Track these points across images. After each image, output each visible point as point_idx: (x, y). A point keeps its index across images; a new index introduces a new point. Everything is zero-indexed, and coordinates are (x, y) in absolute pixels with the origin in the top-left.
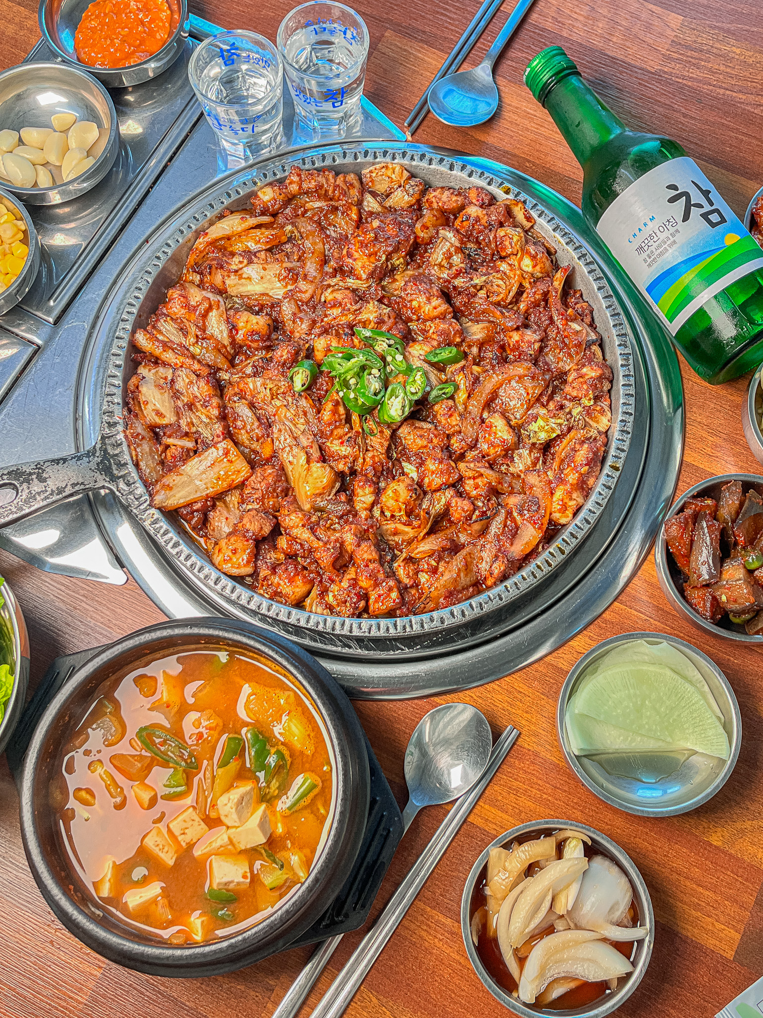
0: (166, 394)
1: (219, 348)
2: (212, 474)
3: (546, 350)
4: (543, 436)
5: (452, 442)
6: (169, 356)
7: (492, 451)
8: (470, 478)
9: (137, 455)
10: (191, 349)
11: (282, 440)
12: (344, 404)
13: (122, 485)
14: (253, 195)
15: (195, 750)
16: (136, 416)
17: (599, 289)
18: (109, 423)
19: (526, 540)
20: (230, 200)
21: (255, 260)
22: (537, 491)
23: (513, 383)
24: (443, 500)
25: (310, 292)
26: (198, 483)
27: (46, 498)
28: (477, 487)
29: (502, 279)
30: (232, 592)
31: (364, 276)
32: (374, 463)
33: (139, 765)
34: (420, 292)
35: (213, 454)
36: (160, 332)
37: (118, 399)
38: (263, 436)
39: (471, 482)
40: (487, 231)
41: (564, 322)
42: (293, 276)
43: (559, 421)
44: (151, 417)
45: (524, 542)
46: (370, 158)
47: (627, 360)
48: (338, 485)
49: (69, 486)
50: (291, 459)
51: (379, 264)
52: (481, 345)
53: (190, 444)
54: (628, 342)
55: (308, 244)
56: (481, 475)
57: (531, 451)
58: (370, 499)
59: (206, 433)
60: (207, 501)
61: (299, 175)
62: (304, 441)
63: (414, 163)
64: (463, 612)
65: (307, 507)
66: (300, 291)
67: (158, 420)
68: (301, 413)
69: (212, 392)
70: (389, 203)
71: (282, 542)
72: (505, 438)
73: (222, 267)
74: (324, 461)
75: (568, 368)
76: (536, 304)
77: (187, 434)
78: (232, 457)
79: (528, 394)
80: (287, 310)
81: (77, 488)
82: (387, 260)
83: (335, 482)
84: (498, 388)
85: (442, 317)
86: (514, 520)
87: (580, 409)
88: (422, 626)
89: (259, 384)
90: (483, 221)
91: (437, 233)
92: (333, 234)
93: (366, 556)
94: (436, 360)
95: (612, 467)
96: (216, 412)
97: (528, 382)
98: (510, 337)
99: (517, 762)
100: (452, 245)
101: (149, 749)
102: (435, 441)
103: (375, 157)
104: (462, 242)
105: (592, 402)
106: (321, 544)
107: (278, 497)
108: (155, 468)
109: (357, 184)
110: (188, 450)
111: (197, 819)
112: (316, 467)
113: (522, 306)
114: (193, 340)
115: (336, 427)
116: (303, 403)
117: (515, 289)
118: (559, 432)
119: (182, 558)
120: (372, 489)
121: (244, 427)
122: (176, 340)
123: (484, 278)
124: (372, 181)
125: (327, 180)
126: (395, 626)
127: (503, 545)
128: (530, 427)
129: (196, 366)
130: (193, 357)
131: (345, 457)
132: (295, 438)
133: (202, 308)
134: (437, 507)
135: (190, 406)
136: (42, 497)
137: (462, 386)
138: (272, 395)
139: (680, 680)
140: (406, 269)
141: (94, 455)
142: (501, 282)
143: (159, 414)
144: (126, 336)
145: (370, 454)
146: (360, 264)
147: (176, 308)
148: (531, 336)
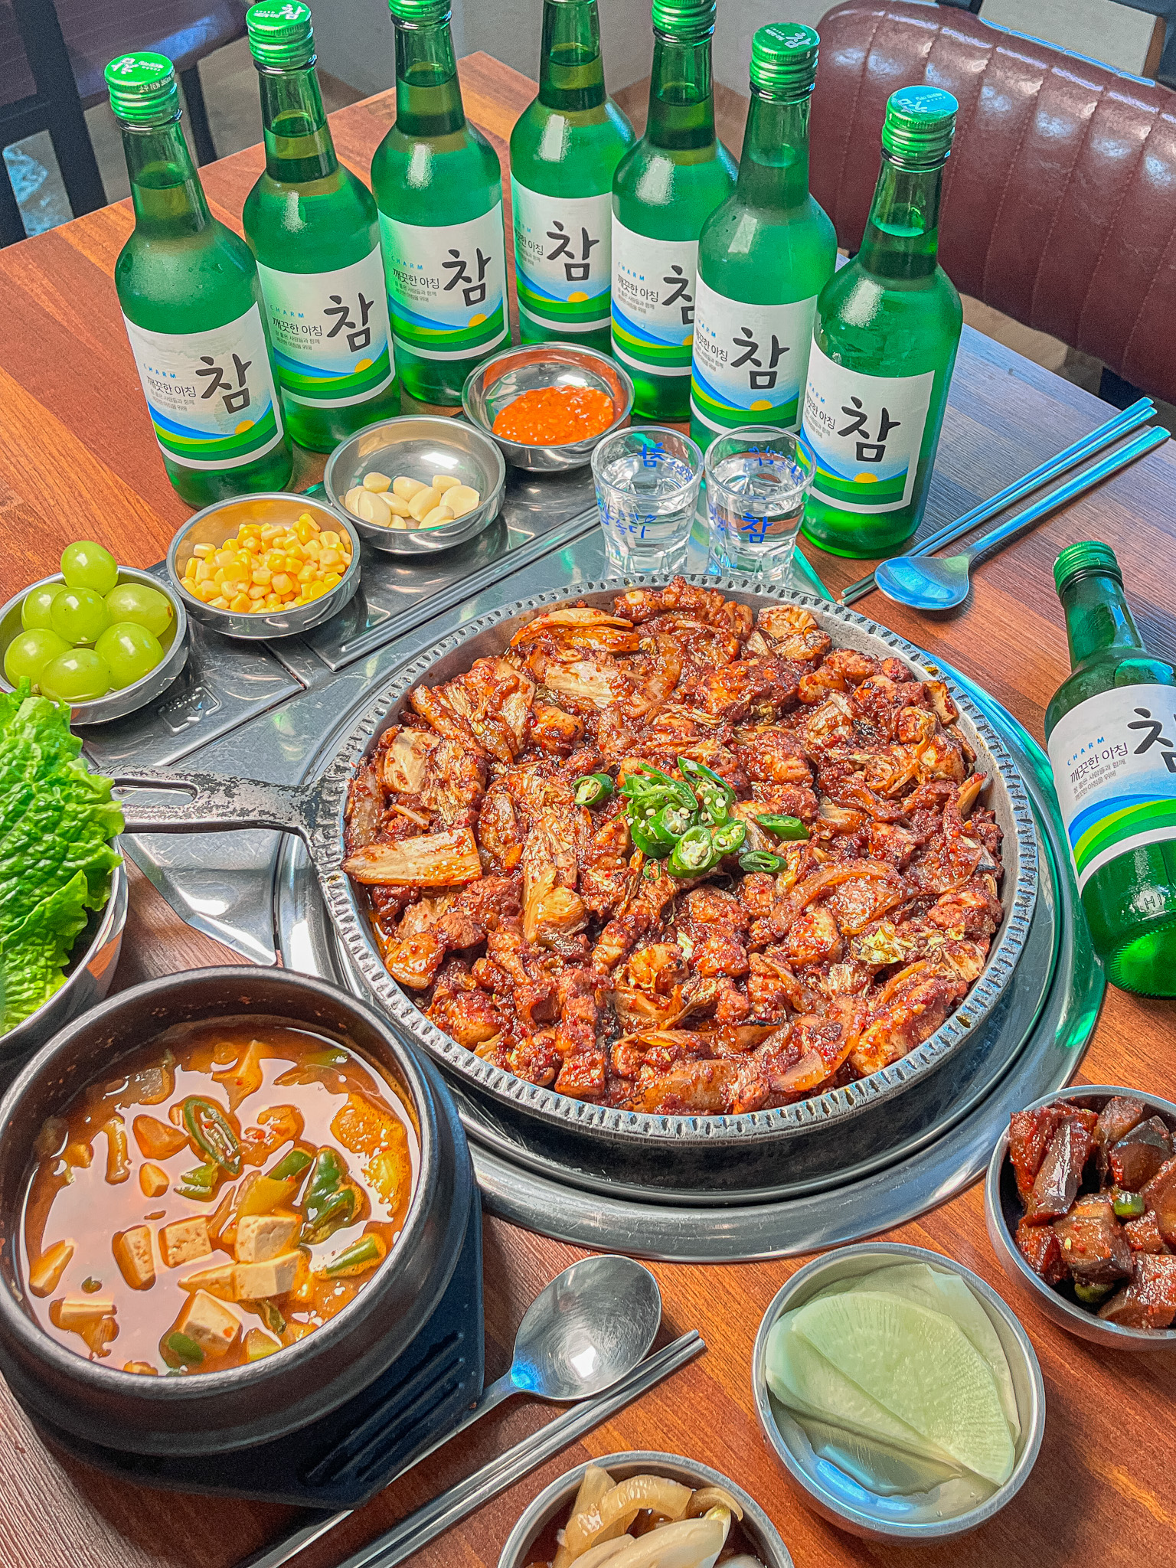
0: (420, 762)
1: (507, 735)
2: (431, 861)
3: (922, 860)
4: (878, 957)
5: (754, 926)
6: (444, 724)
7: (802, 952)
8: (759, 975)
9: (352, 810)
10: (474, 725)
11: (535, 850)
12: (630, 836)
13: (319, 836)
14: (620, 594)
15: (246, 1148)
16: (374, 770)
17: (1017, 808)
18: (338, 767)
19: (807, 1072)
20: (590, 591)
21: (592, 658)
22: (845, 1020)
23: (862, 883)
24: (712, 990)
25: (643, 708)
26: (410, 865)
27: (224, 814)
28: (765, 988)
29: (891, 764)
30: (389, 996)
31: (715, 710)
32: (639, 913)
33: (167, 1139)
34: (778, 744)
35: (444, 839)
36: (447, 699)
37: (361, 746)
38: (513, 839)
39: (760, 980)
40: (890, 706)
41: (955, 833)
42: (630, 687)
43: (906, 944)
44: (390, 776)
45: (801, 1075)
46: (774, 595)
47: (1028, 899)
48: (582, 925)
49: (256, 813)
50: (536, 874)
51: (739, 703)
52: (838, 832)
53: (420, 820)
54: (1035, 880)
55: (661, 660)
56: (776, 976)
57: (855, 971)
58: (616, 951)
59: (447, 816)
60: (411, 889)
61: (681, 588)
62: (561, 861)
63: (826, 614)
64: (679, 1126)
65: (531, 935)
66: (631, 704)
67: (398, 785)
68: (572, 829)
69: (475, 773)
70: (781, 650)
71: (481, 966)
72: (825, 939)
73: (548, 654)
74: (577, 890)
75: (943, 890)
76: (927, 806)
77: (424, 810)
78: (465, 849)
79: (876, 900)
80: (607, 720)
81: (264, 817)
82: (752, 702)
83: (580, 919)
84: (839, 884)
85: (797, 782)
86: (799, 1045)
87: (941, 939)
88: (617, 1124)
89: (535, 783)
90: (889, 695)
91: (827, 694)
92: (697, 661)
93: (578, 1012)
94: (769, 824)
95: (960, 1019)
96: (469, 796)
97: (881, 887)
98: (877, 829)
99: (685, 1388)
100: (841, 713)
101: (190, 1125)
102: (731, 916)
103: (781, 595)
104: (856, 714)
105: (961, 937)
106: (528, 980)
107: (500, 913)
108: (367, 831)
109: (748, 618)
110: (417, 826)
111: (204, 1235)
112: (563, 894)
113: (907, 802)
114: (480, 716)
115: (607, 854)
116: (580, 819)
117: (903, 780)
118: (901, 957)
119: (347, 937)
120: (622, 941)
121: (496, 822)
122: (460, 710)
123: (868, 757)
124: (769, 623)
125: (712, 601)
126: (581, 1111)
127: (772, 1070)
128: (866, 940)
129: (471, 744)
130: (472, 734)
131: (606, 894)
132: (552, 854)
133: (504, 686)
134: (701, 995)
135: (443, 784)
136: (220, 811)
137: (792, 867)
138: (546, 800)
139: (968, 1346)
140: (773, 724)
141: (303, 792)
142: (888, 767)
143: (401, 777)
144: (404, 686)
145: (638, 903)
146: (715, 695)
147: (476, 677)
148: (906, 837)
